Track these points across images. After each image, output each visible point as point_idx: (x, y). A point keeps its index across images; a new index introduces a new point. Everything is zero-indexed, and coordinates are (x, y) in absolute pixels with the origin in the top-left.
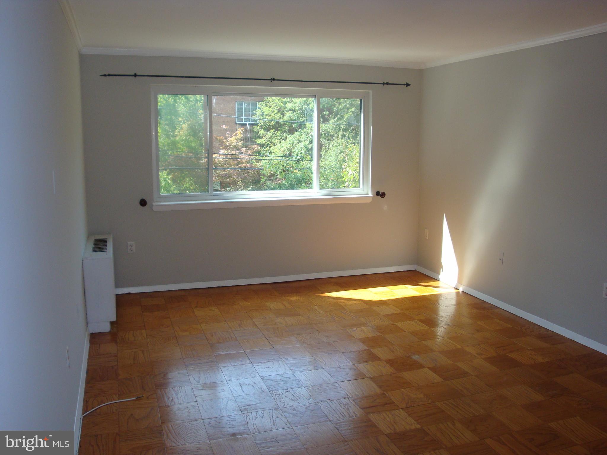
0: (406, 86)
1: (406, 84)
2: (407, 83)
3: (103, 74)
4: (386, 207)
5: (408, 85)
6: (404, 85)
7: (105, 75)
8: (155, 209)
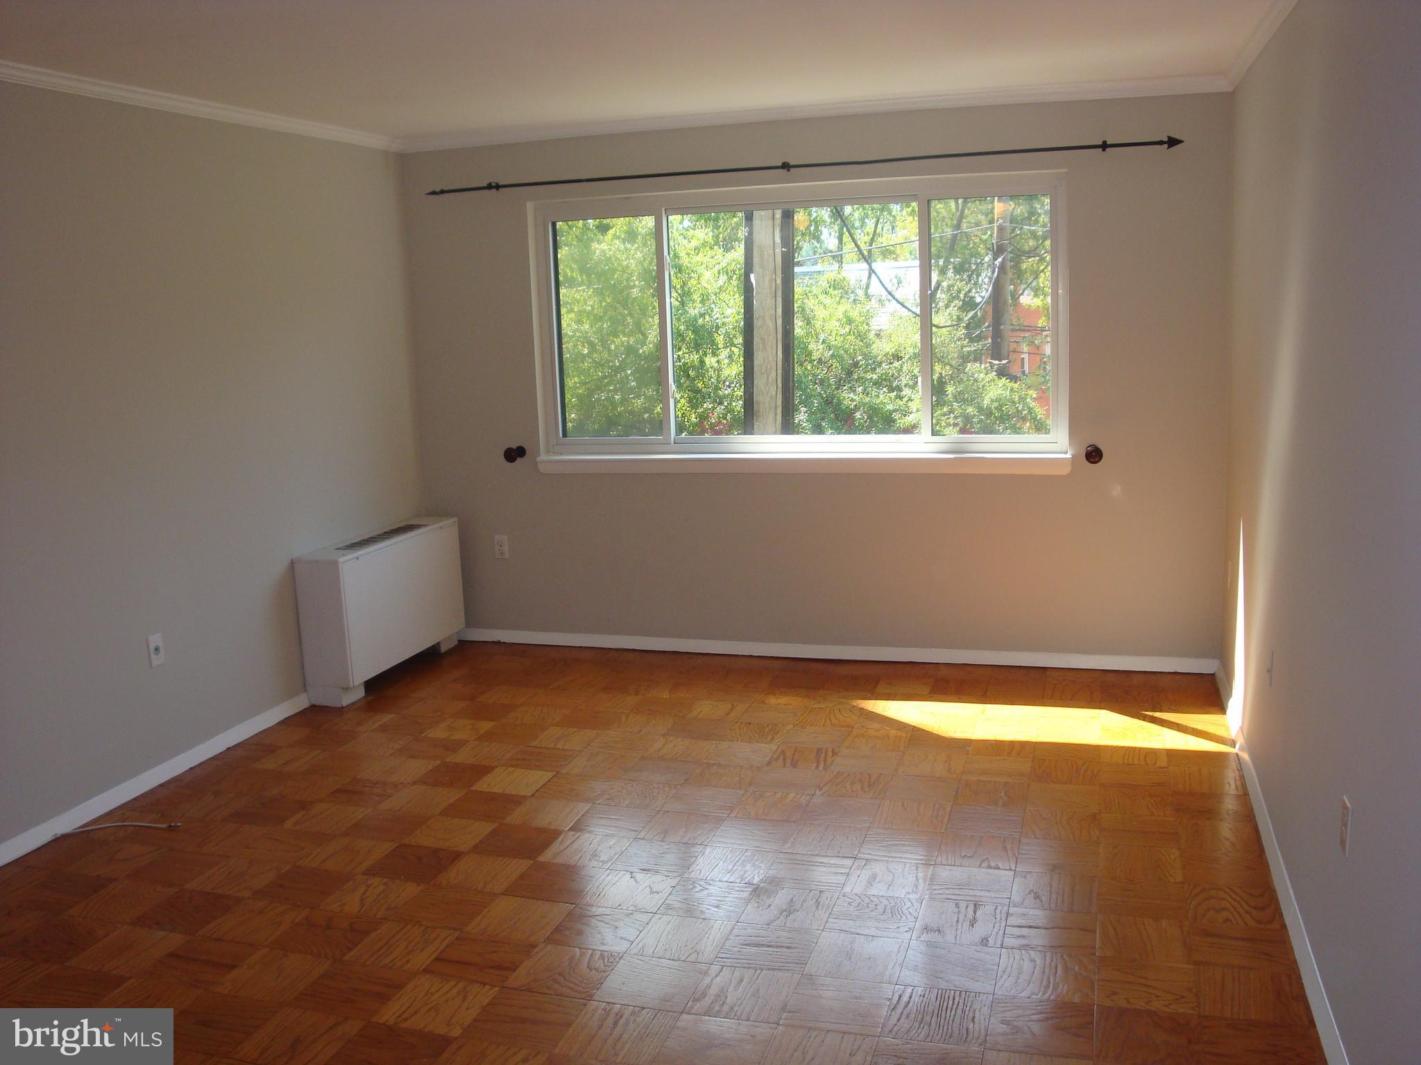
0: (1166, 146)
1: (1166, 139)
2: (1169, 138)
3: (430, 191)
4: (1119, 488)
5: (1172, 142)
6: (1161, 143)
7: (434, 193)
8: (541, 468)
